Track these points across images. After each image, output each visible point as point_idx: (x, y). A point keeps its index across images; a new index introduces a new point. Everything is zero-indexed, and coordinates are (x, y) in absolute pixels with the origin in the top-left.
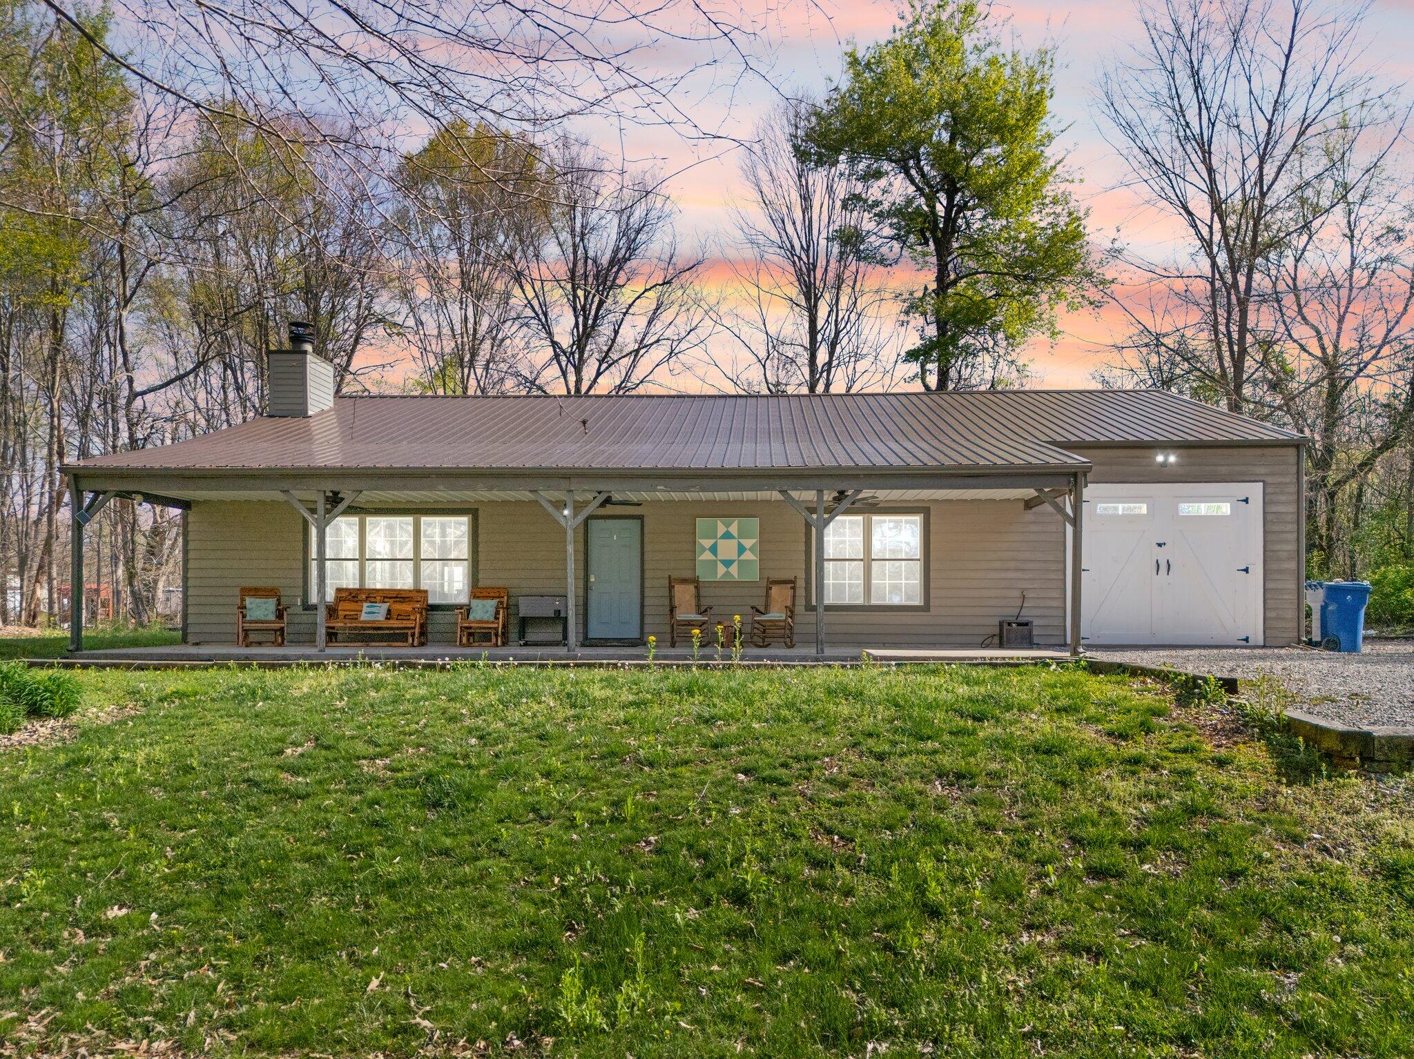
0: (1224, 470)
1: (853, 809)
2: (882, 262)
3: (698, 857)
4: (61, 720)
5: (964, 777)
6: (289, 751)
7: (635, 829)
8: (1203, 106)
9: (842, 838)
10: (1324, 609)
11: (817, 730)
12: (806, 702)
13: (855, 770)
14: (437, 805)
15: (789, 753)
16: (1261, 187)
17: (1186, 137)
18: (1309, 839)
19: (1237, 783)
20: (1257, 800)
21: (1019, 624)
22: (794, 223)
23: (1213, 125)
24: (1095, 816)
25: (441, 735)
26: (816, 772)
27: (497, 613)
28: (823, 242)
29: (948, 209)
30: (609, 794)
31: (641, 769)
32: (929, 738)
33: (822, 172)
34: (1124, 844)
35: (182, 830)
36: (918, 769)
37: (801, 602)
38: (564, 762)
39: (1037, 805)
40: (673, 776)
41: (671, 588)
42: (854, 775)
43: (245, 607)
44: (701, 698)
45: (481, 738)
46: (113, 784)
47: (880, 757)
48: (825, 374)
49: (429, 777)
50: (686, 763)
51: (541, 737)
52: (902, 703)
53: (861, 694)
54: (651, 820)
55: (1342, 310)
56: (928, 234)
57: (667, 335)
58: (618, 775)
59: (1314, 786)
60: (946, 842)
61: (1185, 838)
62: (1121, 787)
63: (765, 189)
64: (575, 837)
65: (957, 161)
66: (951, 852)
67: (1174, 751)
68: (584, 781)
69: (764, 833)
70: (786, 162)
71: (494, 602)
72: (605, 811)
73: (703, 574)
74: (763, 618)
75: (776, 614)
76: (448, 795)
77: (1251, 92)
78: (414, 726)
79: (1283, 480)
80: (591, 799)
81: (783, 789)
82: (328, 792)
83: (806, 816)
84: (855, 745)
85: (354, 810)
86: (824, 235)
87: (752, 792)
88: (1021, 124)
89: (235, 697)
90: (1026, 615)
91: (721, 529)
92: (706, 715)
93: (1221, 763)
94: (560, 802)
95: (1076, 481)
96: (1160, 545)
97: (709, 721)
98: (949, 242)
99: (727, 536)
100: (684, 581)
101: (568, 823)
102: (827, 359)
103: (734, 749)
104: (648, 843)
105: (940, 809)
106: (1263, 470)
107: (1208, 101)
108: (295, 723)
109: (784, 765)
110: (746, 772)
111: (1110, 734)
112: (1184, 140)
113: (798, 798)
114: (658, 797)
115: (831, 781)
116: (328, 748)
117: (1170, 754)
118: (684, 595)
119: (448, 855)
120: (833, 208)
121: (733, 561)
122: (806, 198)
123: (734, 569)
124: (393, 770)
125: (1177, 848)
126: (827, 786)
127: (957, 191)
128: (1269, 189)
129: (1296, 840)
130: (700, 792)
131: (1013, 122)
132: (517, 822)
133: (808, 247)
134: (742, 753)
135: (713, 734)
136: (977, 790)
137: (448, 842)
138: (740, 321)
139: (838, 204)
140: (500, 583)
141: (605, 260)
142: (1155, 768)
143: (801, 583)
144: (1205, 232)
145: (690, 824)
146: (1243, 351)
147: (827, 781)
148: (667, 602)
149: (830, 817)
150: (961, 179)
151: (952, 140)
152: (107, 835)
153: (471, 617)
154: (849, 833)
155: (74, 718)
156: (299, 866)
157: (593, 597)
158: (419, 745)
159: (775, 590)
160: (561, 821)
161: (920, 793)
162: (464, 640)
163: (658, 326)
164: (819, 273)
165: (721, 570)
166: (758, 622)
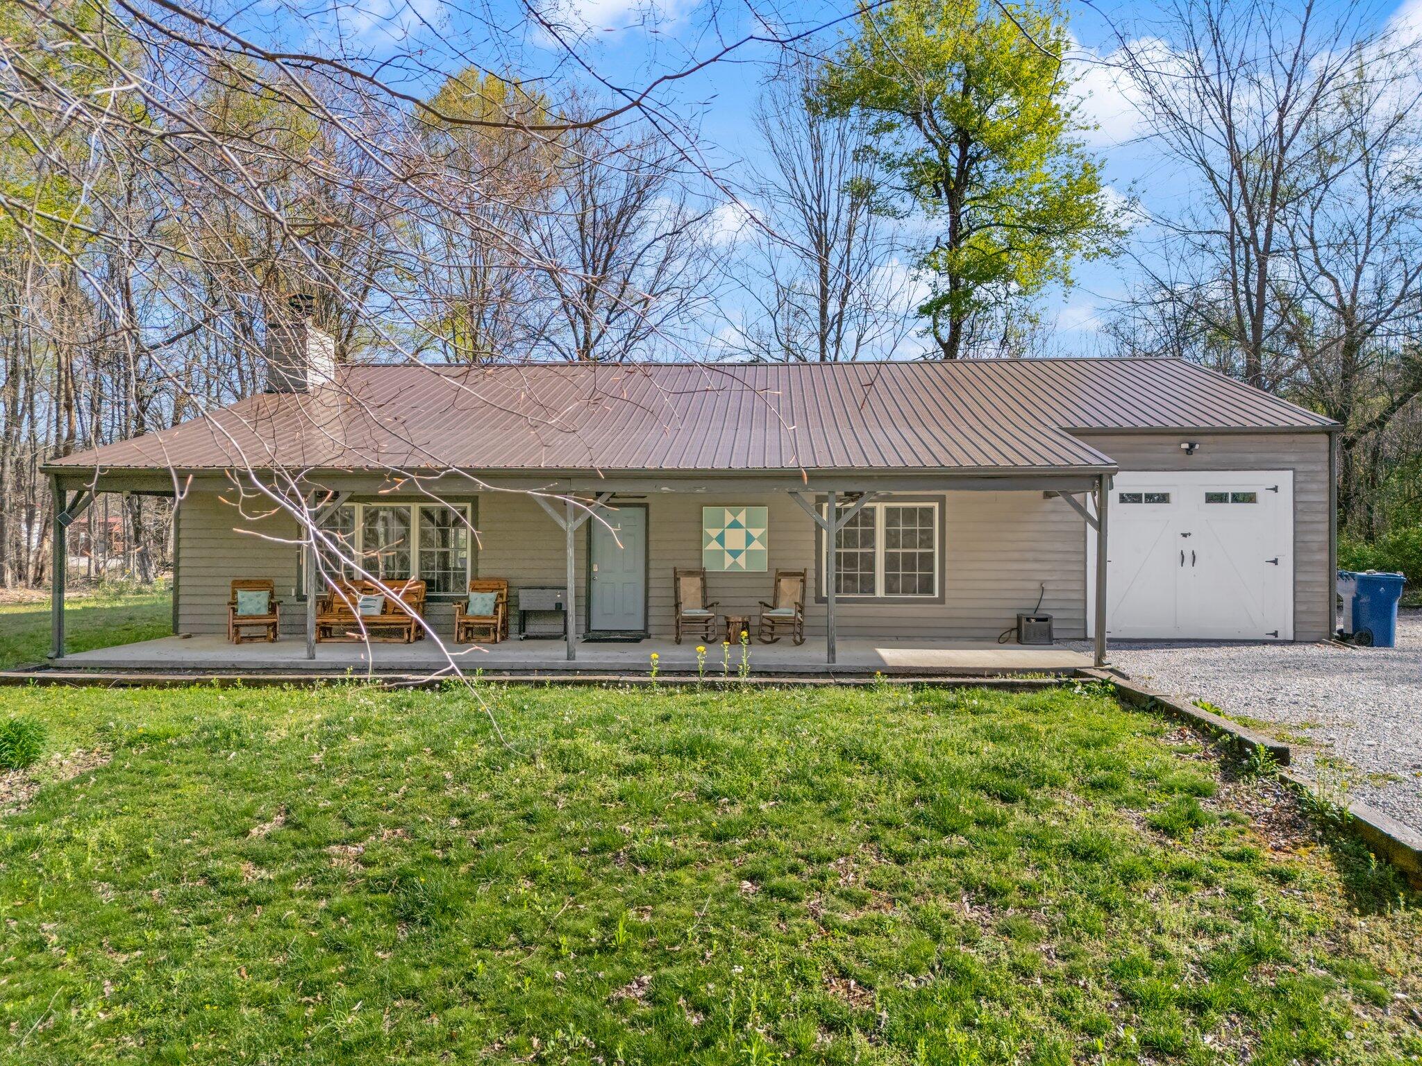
0: (1252, 457)
1: (870, 941)
2: (894, 213)
3: (696, 1009)
4: (21, 772)
5: (995, 894)
6: (255, 831)
7: (627, 964)
8: (1222, 59)
9: (859, 983)
10: (1356, 600)
11: (829, 814)
12: (817, 770)
13: (874, 880)
14: (409, 919)
15: (800, 850)
16: (1281, 142)
17: (1205, 93)
18: (1393, 1001)
19: (1303, 911)
20: (1327, 935)
21: (1038, 620)
22: (805, 173)
23: (1233, 80)
24: (1147, 959)
25: (420, 812)
26: (830, 882)
27: (497, 606)
28: (834, 195)
29: (961, 161)
30: (600, 908)
31: (636, 872)
32: (954, 830)
33: (835, 123)
34: (1181, 1003)
35: (126, 952)
36: (942, 879)
37: (811, 593)
38: (551, 858)
39: (1079, 940)
40: (670, 882)
41: (677, 580)
42: (872, 886)
43: (236, 603)
44: (704, 762)
45: (464, 816)
46: (59, 878)
47: (900, 859)
48: (835, 327)
49: (404, 877)
50: (685, 863)
51: (529, 818)
52: (922, 775)
53: (878, 758)
54: (645, 951)
55: (1360, 259)
56: (940, 185)
57: (676, 283)
58: (610, 880)
59: (1389, 915)
60: (977, 995)
61: (1250, 995)
62: (1173, 913)
63: (776, 139)
64: (559, 974)
65: (970, 114)
66: (986, 1013)
67: (1228, 857)
68: (573, 888)
69: (771, 974)
70: (799, 114)
71: (493, 595)
72: (595, 935)
73: (709, 565)
74: (773, 613)
75: (785, 610)
76: (420, 906)
77: (1271, 47)
78: (393, 796)
79: (1312, 467)
80: (580, 917)
81: (794, 907)
82: (291, 895)
83: (818, 950)
84: (874, 839)
85: (317, 925)
86: (834, 186)
87: (757, 912)
88: (1036, 75)
89: (208, 742)
90: (1047, 609)
91: (729, 518)
92: (709, 788)
93: (1283, 878)
94: (544, 919)
95: (1100, 483)
96: (1185, 535)
97: (710, 797)
98: (962, 193)
99: (735, 525)
100: (690, 573)
101: (552, 952)
102: (838, 310)
103: (741, 842)
104: (641, 984)
105: (970, 942)
106: (1293, 458)
107: (1228, 56)
108: (266, 788)
109: (794, 870)
110: (752, 878)
111: (1155, 827)
112: (1202, 96)
113: (810, 922)
114: (653, 915)
115: (845, 896)
116: (297, 827)
117: (1225, 864)
118: (690, 587)
119: (415, 998)
120: (845, 157)
121: (740, 552)
122: (817, 147)
123: (741, 560)
124: (367, 864)
125: (1243, 1011)
126: (842, 903)
127: (970, 142)
128: (1289, 144)
129: (1377, 1001)
130: (699, 909)
131: (1028, 74)
132: (496, 947)
133: (820, 196)
134: (749, 849)
135: (714, 818)
136: (1010, 912)
137: (417, 977)
138: (750, 271)
139: (850, 154)
140: (499, 573)
141: (614, 211)
142: (1208, 883)
143: (811, 575)
144: (1224, 186)
145: (689, 958)
146: (1262, 305)
147: (841, 896)
148: (672, 593)
149: (846, 951)
150: (974, 132)
151: (966, 92)
152: (41, 959)
153: (470, 610)
154: (868, 976)
155: (36, 769)
156: (246, 1012)
157: (596, 587)
158: (397, 825)
159: (784, 583)
160: (544, 948)
161: (946, 916)
162: (462, 636)
163: (666, 277)
164: (830, 224)
165: (729, 560)
166: (768, 618)
